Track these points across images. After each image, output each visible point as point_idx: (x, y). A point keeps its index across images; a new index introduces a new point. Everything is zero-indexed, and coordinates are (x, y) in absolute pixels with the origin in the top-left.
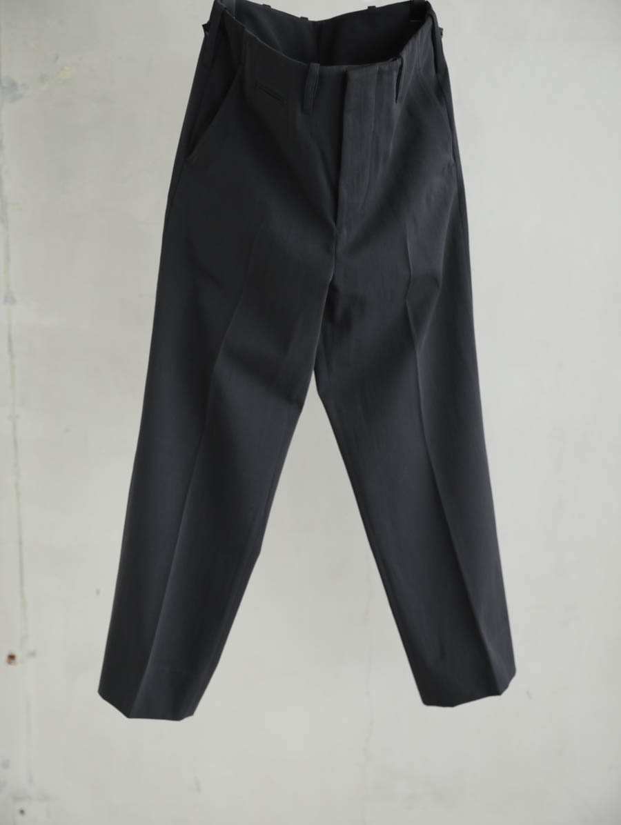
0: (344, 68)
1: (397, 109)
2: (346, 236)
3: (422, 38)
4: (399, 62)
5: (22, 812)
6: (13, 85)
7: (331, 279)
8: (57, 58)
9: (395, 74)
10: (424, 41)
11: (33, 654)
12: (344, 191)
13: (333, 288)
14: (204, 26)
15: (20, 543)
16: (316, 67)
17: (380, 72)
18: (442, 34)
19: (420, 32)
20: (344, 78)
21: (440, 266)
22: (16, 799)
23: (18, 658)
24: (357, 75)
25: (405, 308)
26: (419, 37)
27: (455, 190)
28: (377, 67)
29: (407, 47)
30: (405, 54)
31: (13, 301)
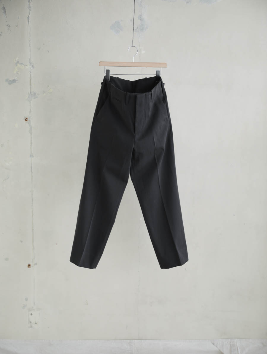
0: (136, 94)
1: (151, 104)
2: (137, 137)
3: (158, 86)
4: (151, 92)
5: (31, 314)
6: (35, 94)
7: (133, 148)
8: (48, 86)
9: (150, 96)
10: (159, 87)
11: (36, 264)
12: (136, 125)
13: (134, 150)
14: (101, 83)
15: (33, 230)
16: (129, 93)
17: (146, 95)
18: (164, 85)
19: (158, 85)
20: (136, 97)
21: (164, 145)
22: (30, 310)
23: (31, 266)
24: (139, 96)
25: (155, 156)
26: (157, 86)
27: (169, 125)
28: (145, 94)
29: (154, 89)
30: (153, 91)
31: (33, 156)
